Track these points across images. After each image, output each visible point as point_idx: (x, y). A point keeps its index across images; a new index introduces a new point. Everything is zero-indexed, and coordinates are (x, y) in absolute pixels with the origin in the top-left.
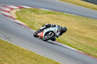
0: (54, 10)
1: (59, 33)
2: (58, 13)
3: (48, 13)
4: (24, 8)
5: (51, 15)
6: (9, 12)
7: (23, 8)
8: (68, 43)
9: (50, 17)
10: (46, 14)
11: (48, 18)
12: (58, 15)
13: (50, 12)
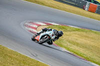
0: (83, 27)
1: (54, 37)
2: (86, 30)
3: (77, 30)
4: (52, 25)
5: (79, 33)
6: (36, 29)
7: (50, 24)
8: (97, 61)
9: (78, 34)
10: (74, 31)
11: (77, 35)
12: (86, 32)
13: (79, 30)
